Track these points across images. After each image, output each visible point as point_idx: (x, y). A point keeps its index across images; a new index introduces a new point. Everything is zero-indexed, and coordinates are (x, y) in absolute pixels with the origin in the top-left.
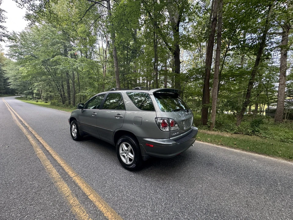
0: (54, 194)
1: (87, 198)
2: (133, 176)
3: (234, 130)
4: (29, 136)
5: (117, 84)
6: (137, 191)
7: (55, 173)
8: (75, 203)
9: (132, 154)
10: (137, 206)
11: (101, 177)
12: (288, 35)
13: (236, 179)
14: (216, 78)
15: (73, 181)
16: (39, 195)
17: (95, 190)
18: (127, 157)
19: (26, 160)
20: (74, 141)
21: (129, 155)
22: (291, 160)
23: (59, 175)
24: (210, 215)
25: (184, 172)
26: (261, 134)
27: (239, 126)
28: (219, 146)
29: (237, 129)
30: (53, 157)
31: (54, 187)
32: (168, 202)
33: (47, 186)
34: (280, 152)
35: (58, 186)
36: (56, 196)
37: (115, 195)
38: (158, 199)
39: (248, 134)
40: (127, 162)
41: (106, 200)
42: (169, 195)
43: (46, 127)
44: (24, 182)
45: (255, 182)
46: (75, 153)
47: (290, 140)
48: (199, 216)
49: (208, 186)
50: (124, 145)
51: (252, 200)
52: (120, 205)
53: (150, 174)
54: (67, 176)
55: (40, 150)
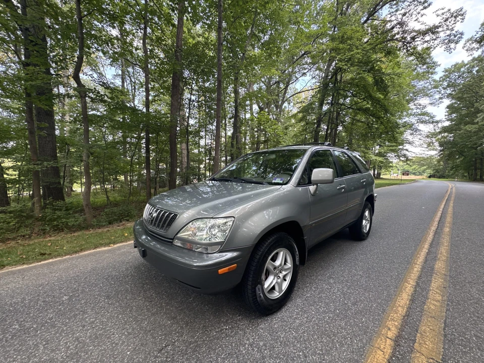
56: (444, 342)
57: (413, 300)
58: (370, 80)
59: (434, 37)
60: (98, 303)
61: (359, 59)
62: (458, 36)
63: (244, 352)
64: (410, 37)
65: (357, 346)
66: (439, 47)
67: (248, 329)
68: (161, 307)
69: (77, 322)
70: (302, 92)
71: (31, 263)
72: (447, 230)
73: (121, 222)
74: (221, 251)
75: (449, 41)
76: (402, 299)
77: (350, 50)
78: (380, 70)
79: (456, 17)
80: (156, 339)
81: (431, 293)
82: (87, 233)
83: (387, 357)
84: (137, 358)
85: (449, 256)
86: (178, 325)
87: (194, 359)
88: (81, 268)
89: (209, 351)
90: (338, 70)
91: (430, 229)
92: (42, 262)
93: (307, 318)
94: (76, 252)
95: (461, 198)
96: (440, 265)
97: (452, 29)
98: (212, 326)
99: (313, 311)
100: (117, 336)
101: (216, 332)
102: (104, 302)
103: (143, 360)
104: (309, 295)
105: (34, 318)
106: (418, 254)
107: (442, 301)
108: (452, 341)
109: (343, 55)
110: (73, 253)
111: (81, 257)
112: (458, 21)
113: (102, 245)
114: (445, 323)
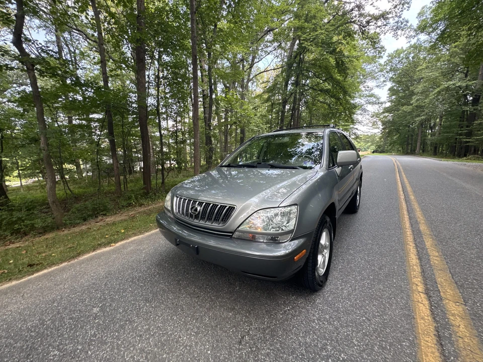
55: (453, 315)
56: (458, 288)
57: (420, 259)
58: (332, 61)
59: (385, 23)
60: (140, 309)
61: (323, 39)
62: (404, 23)
63: (317, 327)
64: (366, 21)
65: (403, 303)
66: (388, 32)
67: (308, 306)
68: (212, 300)
69: (129, 334)
70: (266, 71)
71: (22, 278)
72: (412, 197)
73: (96, 217)
74: (292, 240)
75: (397, 28)
76: (412, 259)
77: (315, 30)
78: (341, 52)
79: (403, 5)
80: (228, 333)
81: (429, 251)
82: (62, 233)
83: (428, 307)
84: (221, 355)
85: (425, 219)
86: (241, 315)
87: (276, 343)
88: (92, 275)
89: (286, 333)
90: (303, 50)
91: (400, 198)
92: (36, 275)
93: (351, 287)
94: (73, 258)
95: (408, 170)
96: (423, 227)
97: (400, 17)
98: (274, 309)
99: (352, 280)
100: (185, 338)
101: (281, 314)
102: (147, 306)
103: (228, 356)
104: (340, 267)
105: (71, 339)
106: (403, 220)
107: (440, 256)
108: (462, 286)
109: (308, 35)
110: (69, 259)
111: (83, 262)
112: (405, 9)
113: (100, 246)
114: (451, 273)
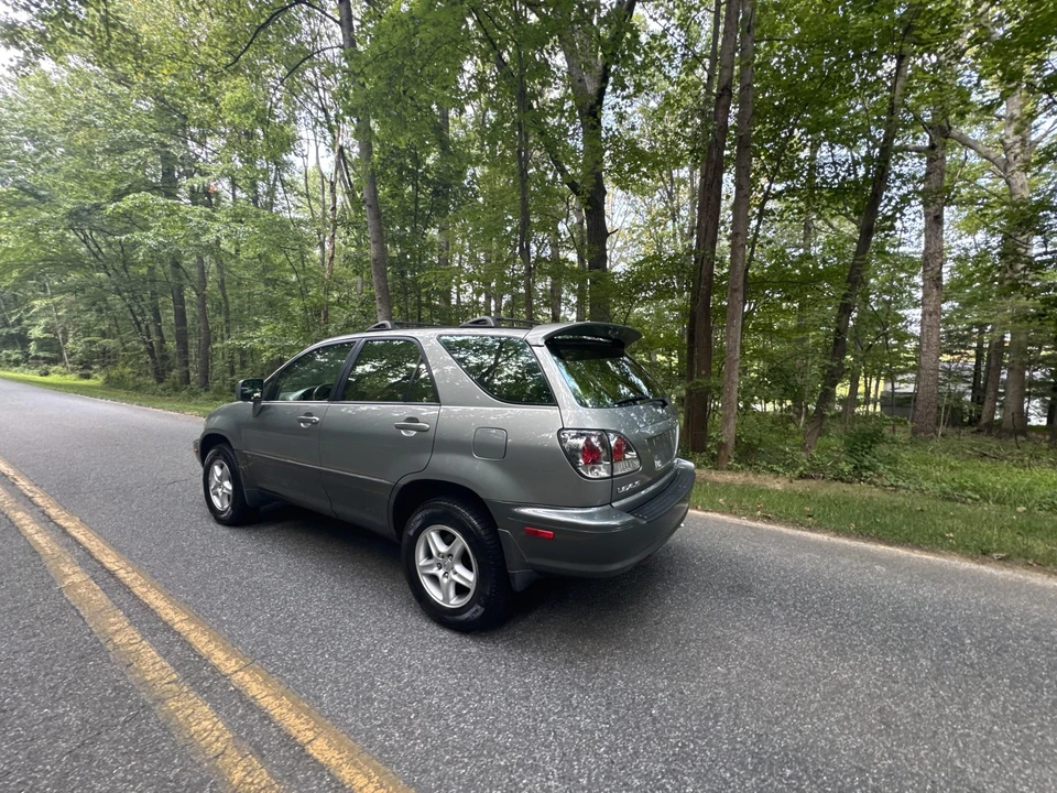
0: (158, 750)
1: (301, 754)
2: (474, 650)
3: (797, 467)
4: (19, 515)
5: (378, 306)
6: (496, 709)
7: (152, 665)
8: (252, 783)
9: (468, 567)
10: (506, 767)
11: (350, 663)
12: (943, 158)
13: (833, 637)
14: (736, 290)
15: (236, 690)
16: (89, 764)
17: (329, 720)
18: (445, 580)
19: (16, 617)
20: (220, 527)
21: (456, 573)
22: (988, 558)
23: (172, 669)
24: (771, 774)
25: (656, 624)
26: (880, 476)
27: (813, 452)
28: (759, 525)
29: (808, 464)
30: (136, 597)
31: (152, 720)
32: (616, 740)
33: (125, 722)
34: (951, 535)
35: (171, 715)
36: (167, 761)
37: (413, 733)
38: (581, 731)
39: (839, 478)
40: (446, 599)
41: (380, 755)
42: (616, 712)
43: (93, 475)
44: (12, 710)
45: (894, 640)
46: (231, 577)
47: (969, 493)
48: (733, 781)
49: (745, 666)
50: (433, 534)
51: (897, 705)
52: (437, 769)
53: (538, 641)
54: (205, 672)
55: (74, 573)
81: (136, 635)
107: (110, 639)
114: (81, 616)
